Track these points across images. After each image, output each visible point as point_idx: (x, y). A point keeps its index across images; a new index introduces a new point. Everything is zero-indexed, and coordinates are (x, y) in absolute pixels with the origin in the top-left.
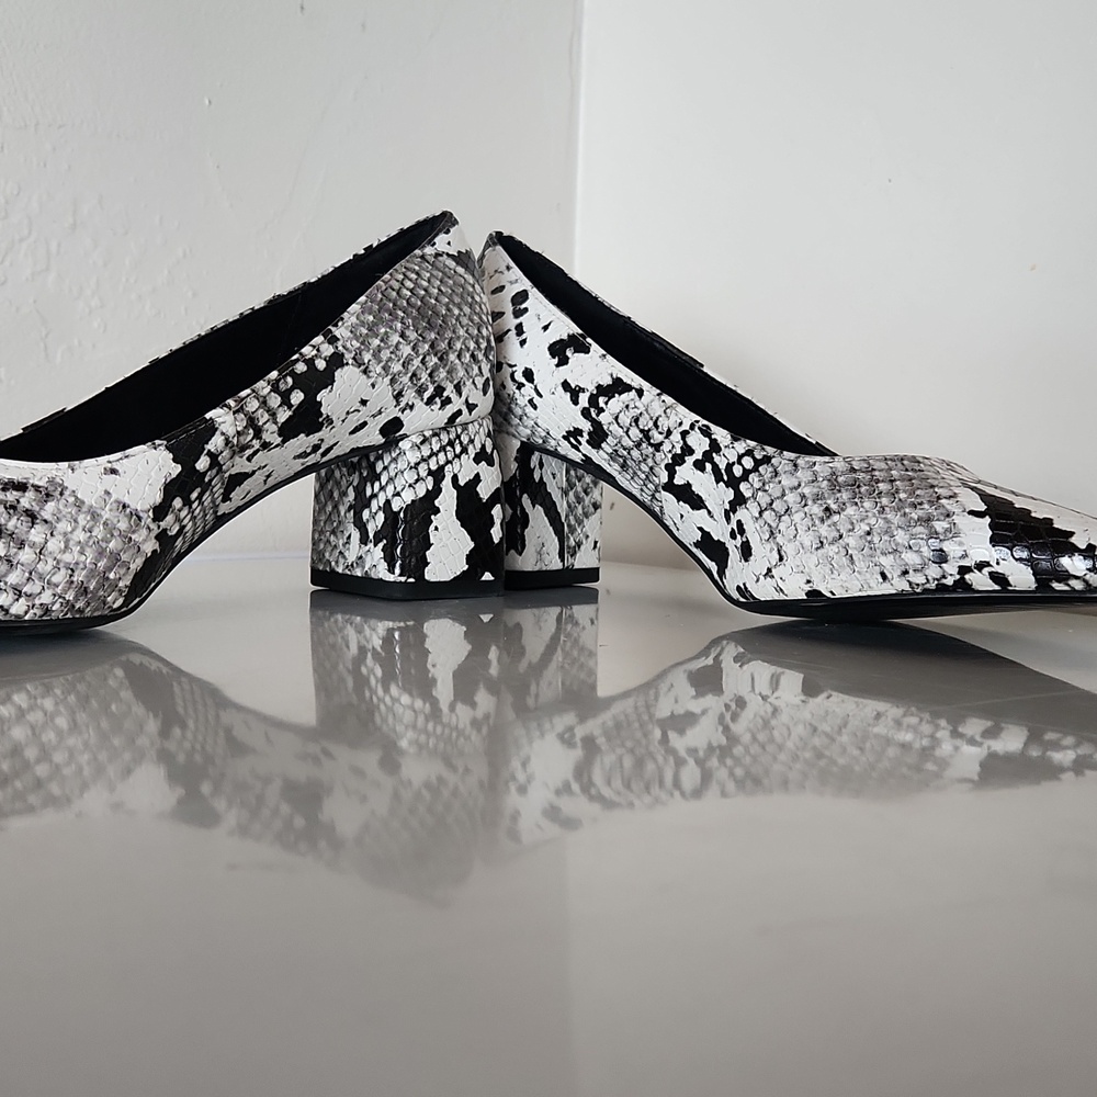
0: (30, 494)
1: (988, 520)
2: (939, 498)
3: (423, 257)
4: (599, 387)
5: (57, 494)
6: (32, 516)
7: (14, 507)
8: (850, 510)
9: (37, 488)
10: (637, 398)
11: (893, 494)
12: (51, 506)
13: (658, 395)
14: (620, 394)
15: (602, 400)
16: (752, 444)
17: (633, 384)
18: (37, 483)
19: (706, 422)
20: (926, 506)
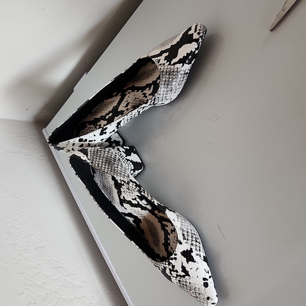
0: (184, 233)
1: (185, 64)
2: (177, 71)
3: (92, 163)
5: (182, 229)
6: (188, 232)
7: (188, 235)
8: (173, 87)
9: (183, 232)
11: (173, 78)
12: (184, 229)
13: (127, 116)
18: (182, 232)
19: (139, 108)
20: (178, 74)
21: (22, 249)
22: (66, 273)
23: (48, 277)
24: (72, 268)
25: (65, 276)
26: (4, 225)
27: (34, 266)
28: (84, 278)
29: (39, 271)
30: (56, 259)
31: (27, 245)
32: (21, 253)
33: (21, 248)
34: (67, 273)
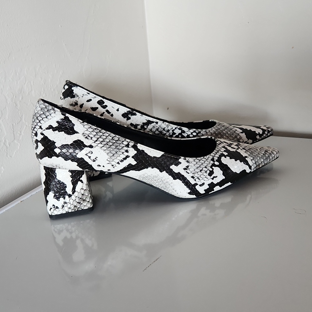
4: (143, 123)
10: (156, 124)
13: (163, 123)
14: (151, 124)
15: (145, 127)
16: (195, 130)
17: (154, 121)
19: (180, 127)
21: (32, 84)
22: (8, 143)
23: (2, 114)
24: (14, 153)
25: (5, 141)
26: (54, 65)
27: (15, 97)
28: (2, 172)
29: (9, 103)
30: (23, 131)
31: (37, 92)
32: (27, 82)
33: (32, 82)
34: (8, 146)
